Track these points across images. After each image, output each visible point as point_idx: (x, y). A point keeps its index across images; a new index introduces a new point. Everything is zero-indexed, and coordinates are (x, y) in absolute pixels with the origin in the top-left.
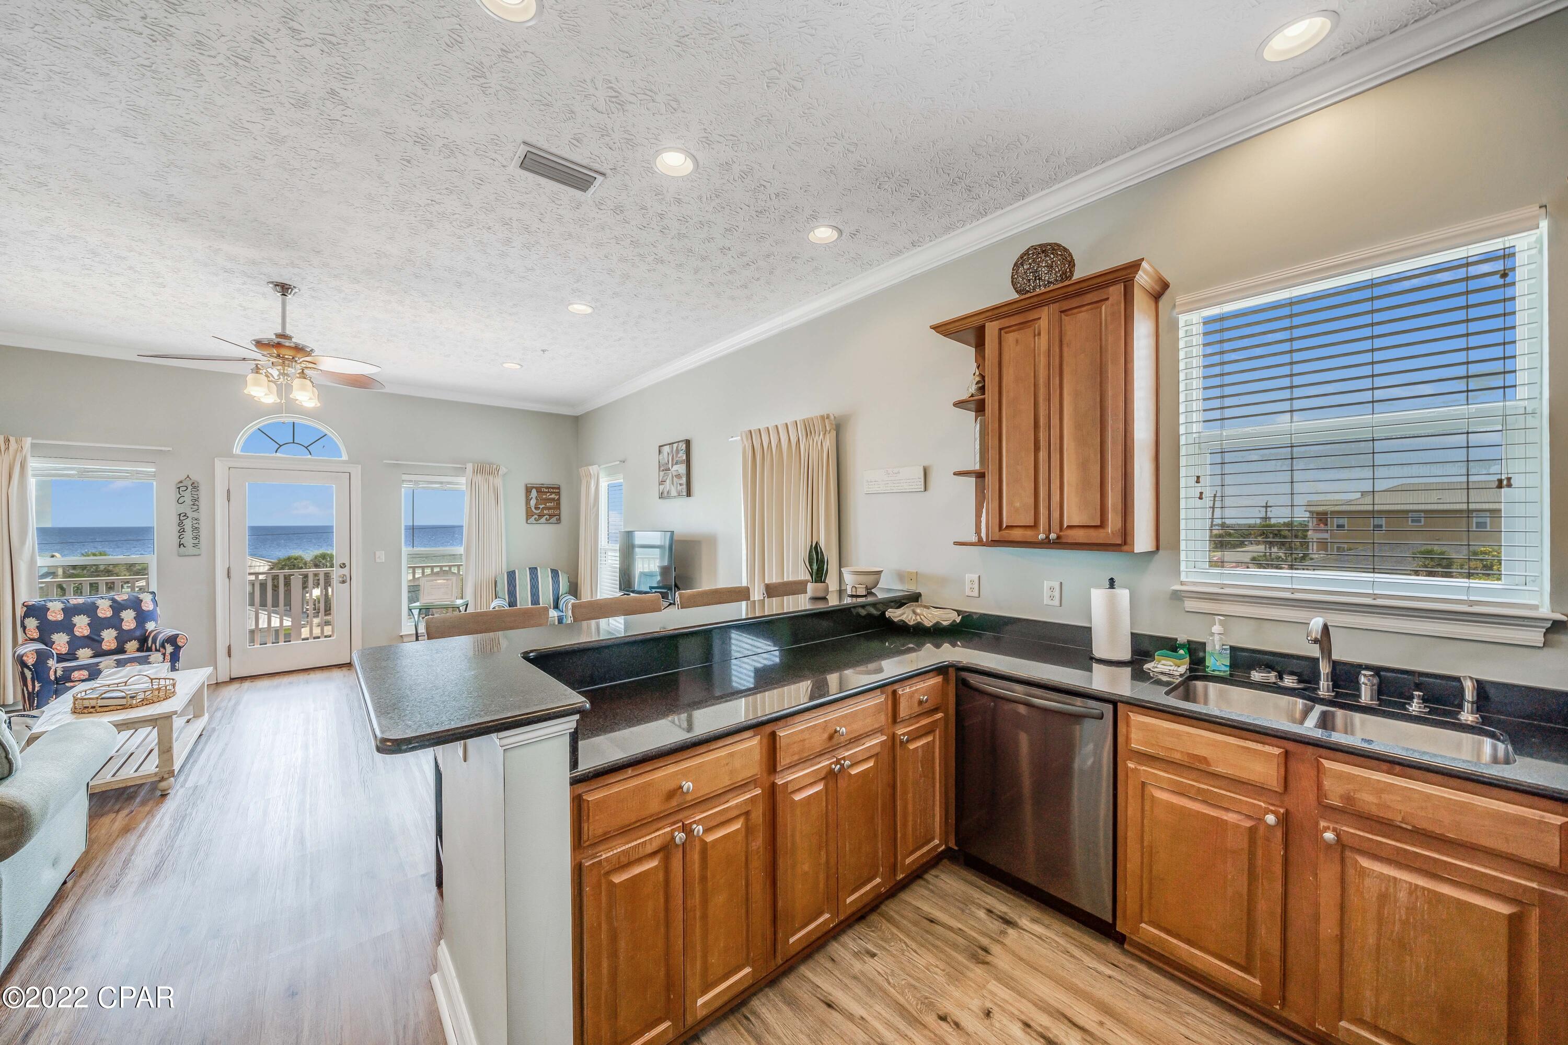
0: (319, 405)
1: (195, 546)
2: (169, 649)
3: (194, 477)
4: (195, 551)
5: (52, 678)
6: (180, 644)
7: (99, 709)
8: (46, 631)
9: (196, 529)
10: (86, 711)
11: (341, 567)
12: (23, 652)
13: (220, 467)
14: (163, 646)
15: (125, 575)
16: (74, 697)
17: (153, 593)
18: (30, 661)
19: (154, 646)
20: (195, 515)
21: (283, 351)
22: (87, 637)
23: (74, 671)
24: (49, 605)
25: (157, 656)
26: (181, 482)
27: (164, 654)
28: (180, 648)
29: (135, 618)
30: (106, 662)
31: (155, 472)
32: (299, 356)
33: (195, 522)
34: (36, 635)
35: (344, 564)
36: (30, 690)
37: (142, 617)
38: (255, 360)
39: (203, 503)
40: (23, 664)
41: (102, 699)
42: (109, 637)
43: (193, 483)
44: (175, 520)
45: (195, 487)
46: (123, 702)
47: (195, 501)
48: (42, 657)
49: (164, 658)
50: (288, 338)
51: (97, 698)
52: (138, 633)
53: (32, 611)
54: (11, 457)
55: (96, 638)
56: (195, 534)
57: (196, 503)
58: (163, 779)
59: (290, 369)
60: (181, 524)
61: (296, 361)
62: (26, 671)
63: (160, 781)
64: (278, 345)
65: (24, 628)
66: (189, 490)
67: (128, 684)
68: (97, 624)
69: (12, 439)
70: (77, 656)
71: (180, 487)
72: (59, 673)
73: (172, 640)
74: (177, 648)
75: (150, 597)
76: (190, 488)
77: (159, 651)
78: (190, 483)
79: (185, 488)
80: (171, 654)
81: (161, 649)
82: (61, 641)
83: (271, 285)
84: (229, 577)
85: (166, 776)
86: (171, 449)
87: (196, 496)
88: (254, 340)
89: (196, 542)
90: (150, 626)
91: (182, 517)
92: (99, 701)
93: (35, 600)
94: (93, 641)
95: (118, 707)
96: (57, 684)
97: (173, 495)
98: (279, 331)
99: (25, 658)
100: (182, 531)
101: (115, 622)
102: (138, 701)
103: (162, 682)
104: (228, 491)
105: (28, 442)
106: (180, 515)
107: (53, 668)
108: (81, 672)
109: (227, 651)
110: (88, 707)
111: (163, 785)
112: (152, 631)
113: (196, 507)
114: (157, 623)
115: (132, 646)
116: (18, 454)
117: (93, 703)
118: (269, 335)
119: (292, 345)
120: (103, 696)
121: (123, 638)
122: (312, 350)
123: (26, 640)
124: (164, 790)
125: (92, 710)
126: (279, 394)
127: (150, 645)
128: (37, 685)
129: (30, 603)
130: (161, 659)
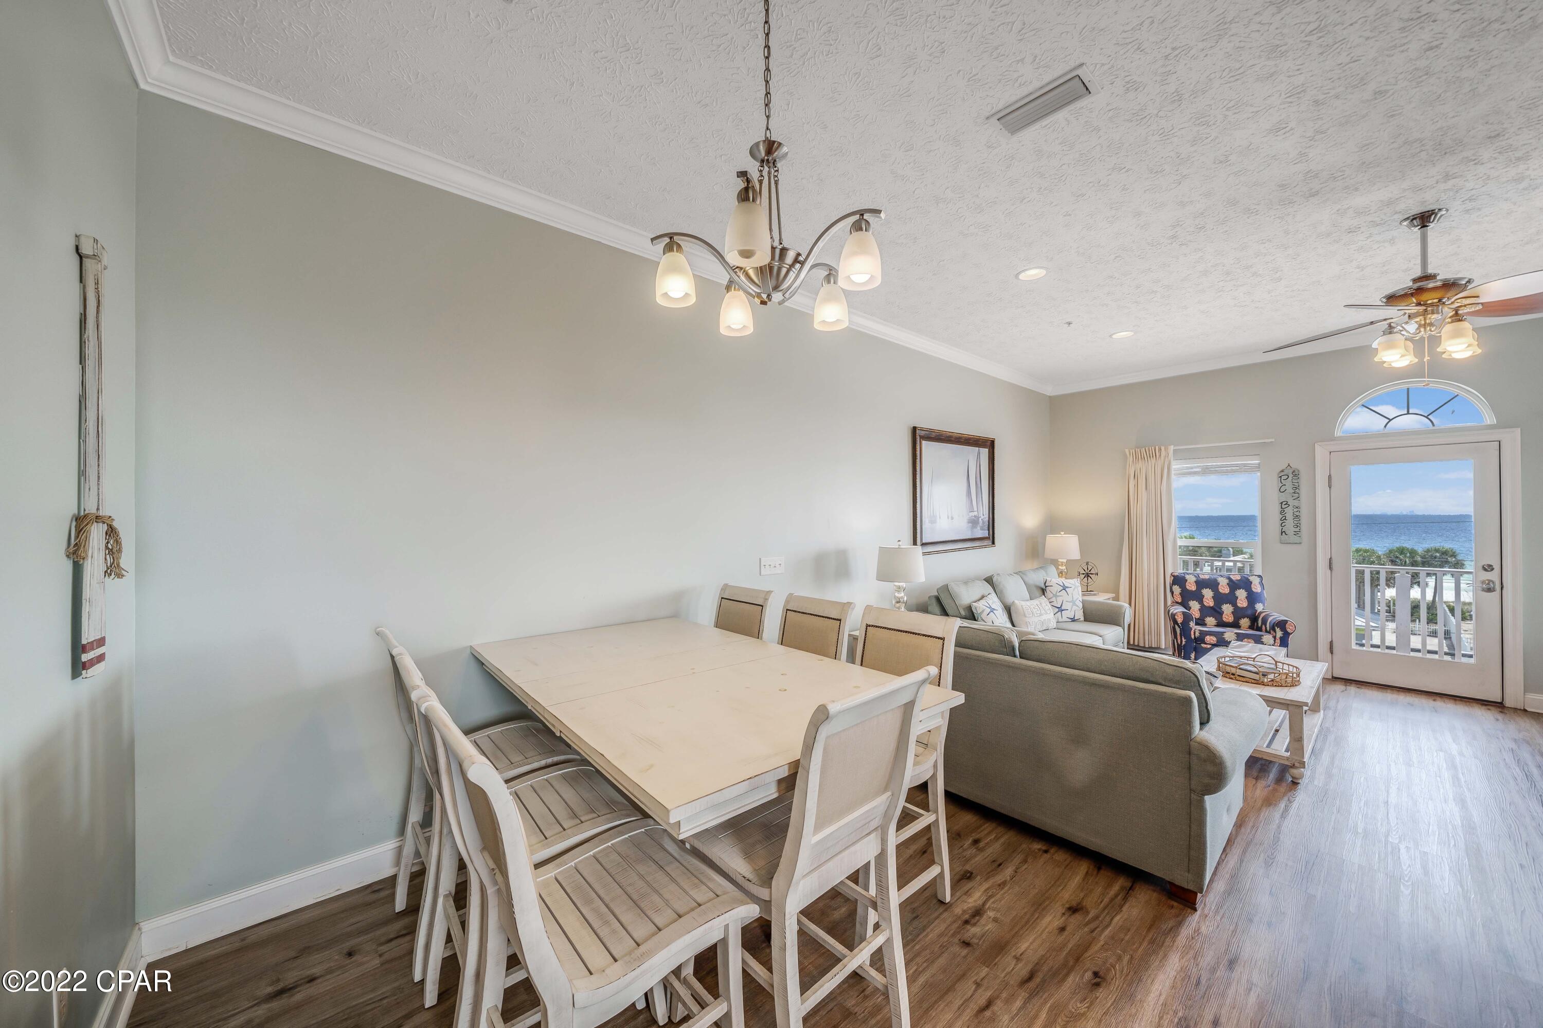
0: (1479, 351)
1: (1296, 533)
2: (1279, 633)
3: (1293, 466)
4: (1296, 539)
5: (1193, 637)
6: (1289, 630)
7: (1238, 677)
8: (1186, 597)
9: (1297, 517)
10: (1227, 675)
11: (1485, 570)
12: (1175, 612)
13: (1321, 452)
14: (1274, 629)
15: (1206, 556)
16: (1218, 661)
17: (1259, 576)
18: (1180, 619)
19: (1264, 627)
20: (1296, 503)
21: (1424, 297)
22: (1212, 608)
23: (1207, 635)
24: (1187, 577)
25: (1268, 638)
26: (1282, 471)
27: (1275, 637)
28: (1289, 634)
29: (1246, 597)
30: (1229, 634)
31: (1259, 464)
32: (1449, 295)
33: (1297, 510)
34: (1179, 600)
35: (1490, 566)
36: (1179, 643)
37: (1253, 598)
38: (1385, 320)
39: (1304, 491)
40: (1175, 622)
41: (1240, 669)
42: (1227, 609)
43: (1294, 471)
44: (1277, 508)
45: (1296, 474)
46: (1257, 677)
47: (1296, 488)
48: (1187, 617)
49: (1275, 641)
50: (1431, 277)
51: (1236, 667)
52: (1249, 612)
53: (1179, 580)
54: (1162, 461)
55: (1218, 609)
56: (1296, 522)
57: (1297, 491)
58: (1293, 766)
59: (1434, 316)
60: (1282, 512)
61: (1444, 303)
62: (1176, 626)
63: (1291, 767)
64: (1420, 290)
65: (1172, 593)
66: (1290, 478)
67: (1256, 660)
68: (1220, 599)
69: (1163, 448)
70: (1206, 622)
71: (1282, 476)
72: (1197, 634)
73: (1282, 624)
74: (1286, 635)
75: (1258, 580)
76: (1291, 476)
77: (1269, 633)
78: (1291, 471)
79: (1287, 477)
80: (1281, 638)
81: (1272, 632)
82: (1195, 606)
83: (1405, 223)
84: (1331, 568)
85: (1297, 764)
86: (1273, 440)
87: (1296, 484)
88: (1384, 297)
89: (1297, 530)
90: (1259, 607)
91: (1284, 505)
92: (1238, 670)
93: (1180, 571)
94: (1216, 612)
95: (1253, 681)
96: (1196, 643)
97: (1274, 483)
98: (1418, 273)
99: (1176, 617)
100: (1283, 519)
101: (1231, 599)
102: (1269, 680)
103: (1286, 667)
104: (1330, 477)
105: (1172, 448)
106: (1282, 503)
107: (1193, 629)
108: (1212, 637)
109: (1329, 647)
110: (1229, 673)
111: (1294, 772)
112: (1261, 613)
113: (1296, 495)
114: (1264, 605)
115: (1245, 622)
116: (1166, 459)
117: (1233, 670)
118: (1404, 282)
119: (1439, 284)
120: (1241, 667)
121: (1239, 613)
122: (1469, 281)
123: (1173, 602)
124: (1297, 779)
125: (1232, 676)
126: (1419, 352)
127: (1260, 625)
128: (1184, 640)
129: (1176, 574)
130: (1272, 641)
